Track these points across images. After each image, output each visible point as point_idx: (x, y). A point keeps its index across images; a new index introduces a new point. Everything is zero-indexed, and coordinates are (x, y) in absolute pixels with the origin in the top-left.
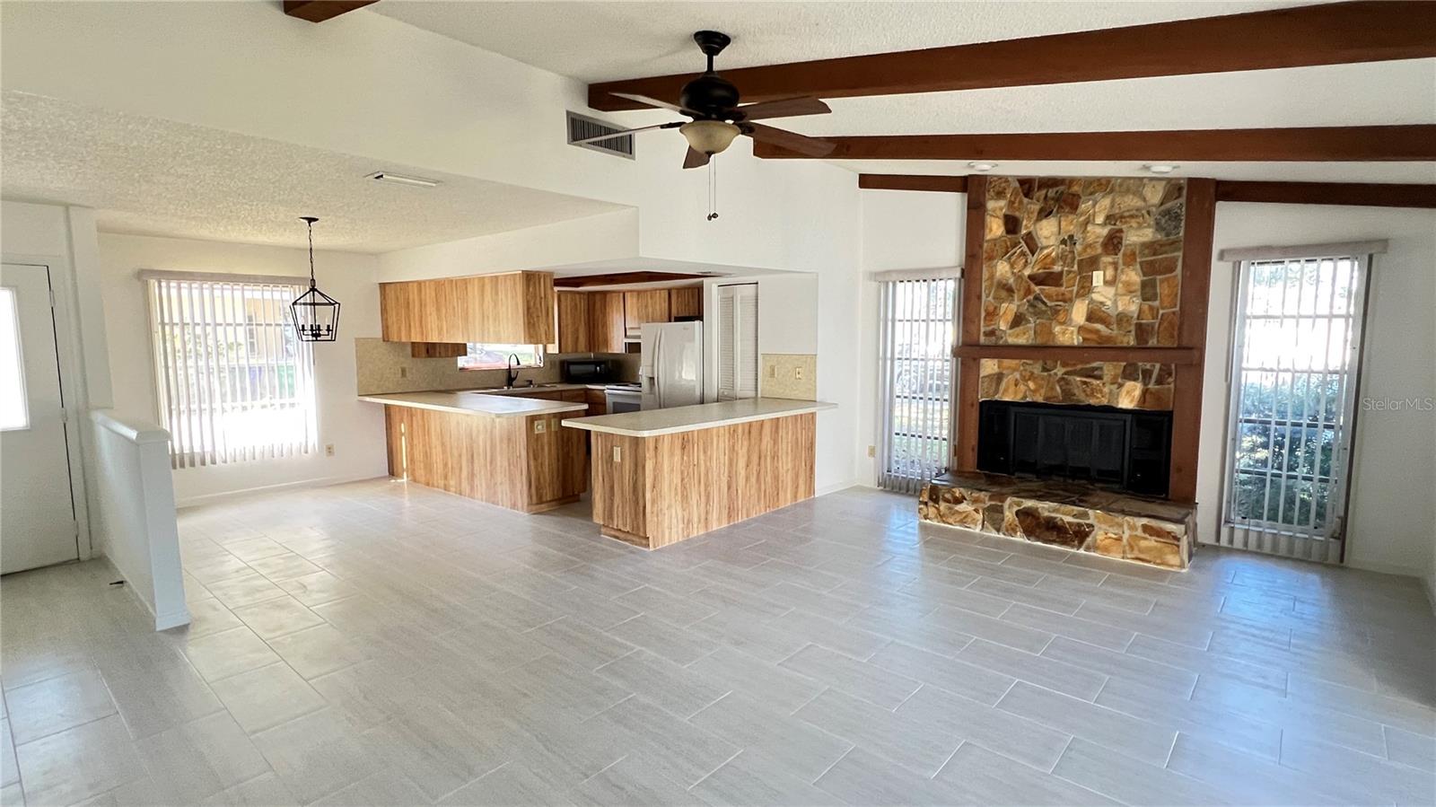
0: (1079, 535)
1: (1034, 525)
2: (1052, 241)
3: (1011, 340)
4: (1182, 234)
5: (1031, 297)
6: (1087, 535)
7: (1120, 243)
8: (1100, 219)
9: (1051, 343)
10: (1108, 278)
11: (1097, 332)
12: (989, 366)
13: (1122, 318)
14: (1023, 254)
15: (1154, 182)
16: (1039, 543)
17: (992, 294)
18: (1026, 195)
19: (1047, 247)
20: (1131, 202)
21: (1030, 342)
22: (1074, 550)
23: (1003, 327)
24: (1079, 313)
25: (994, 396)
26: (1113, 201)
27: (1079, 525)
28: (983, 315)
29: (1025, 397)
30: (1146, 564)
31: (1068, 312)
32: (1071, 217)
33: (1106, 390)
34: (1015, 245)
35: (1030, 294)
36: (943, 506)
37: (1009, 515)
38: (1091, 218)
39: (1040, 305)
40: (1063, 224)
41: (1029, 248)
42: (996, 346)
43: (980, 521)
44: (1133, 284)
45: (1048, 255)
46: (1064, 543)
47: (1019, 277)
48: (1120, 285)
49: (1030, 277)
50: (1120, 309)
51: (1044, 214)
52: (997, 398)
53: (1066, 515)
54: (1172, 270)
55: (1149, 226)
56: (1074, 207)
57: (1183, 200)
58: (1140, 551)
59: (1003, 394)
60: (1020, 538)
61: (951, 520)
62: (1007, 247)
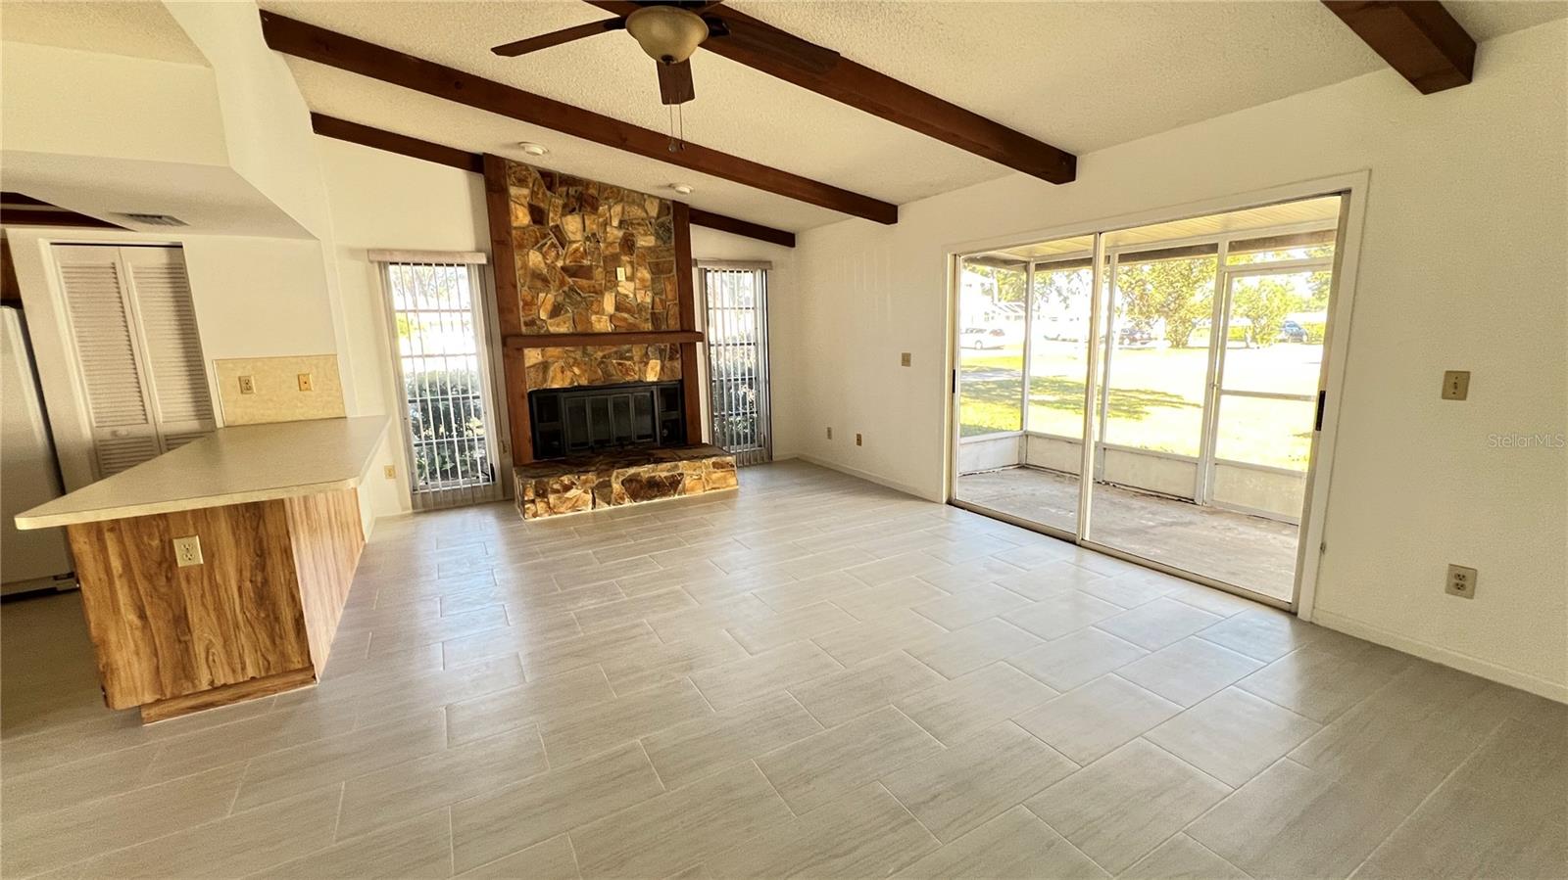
0: (673, 484)
1: (640, 489)
2: (579, 237)
3: (553, 329)
4: (673, 244)
5: (566, 289)
6: (679, 482)
7: (633, 245)
8: (615, 223)
9: (589, 331)
10: (629, 274)
11: (625, 319)
12: (532, 356)
13: (641, 308)
14: (553, 245)
15: (652, 199)
16: (645, 502)
17: (527, 283)
18: (549, 188)
19: (574, 242)
20: (636, 212)
21: (571, 330)
22: (672, 498)
23: (543, 316)
24: (609, 303)
25: (543, 384)
26: (623, 208)
27: (673, 476)
28: (521, 304)
29: (572, 382)
30: (718, 491)
31: (600, 303)
32: (593, 217)
33: (637, 369)
34: (544, 236)
35: (565, 285)
36: (552, 498)
37: (617, 487)
38: (608, 221)
39: (576, 296)
40: (587, 222)
41: (558, 240)
42: (539, 336)
43: (590, 502)
44: (647, 280)
45: (577, 250)
46: (664, 495)
47: (551, 267)
48: (637, 281)
49: (563, 268)
50: (639, 301)
51: (568, 209)
52: (544, 386)
53: (662, 471)
54: (671, 271)
55: (651, 234)
56: (595, 209)
57: (671, 217)
58: (714, 483)
59: (552, 382)
60: (628, 503)
61: (562, 510)
62: (537, 238)
